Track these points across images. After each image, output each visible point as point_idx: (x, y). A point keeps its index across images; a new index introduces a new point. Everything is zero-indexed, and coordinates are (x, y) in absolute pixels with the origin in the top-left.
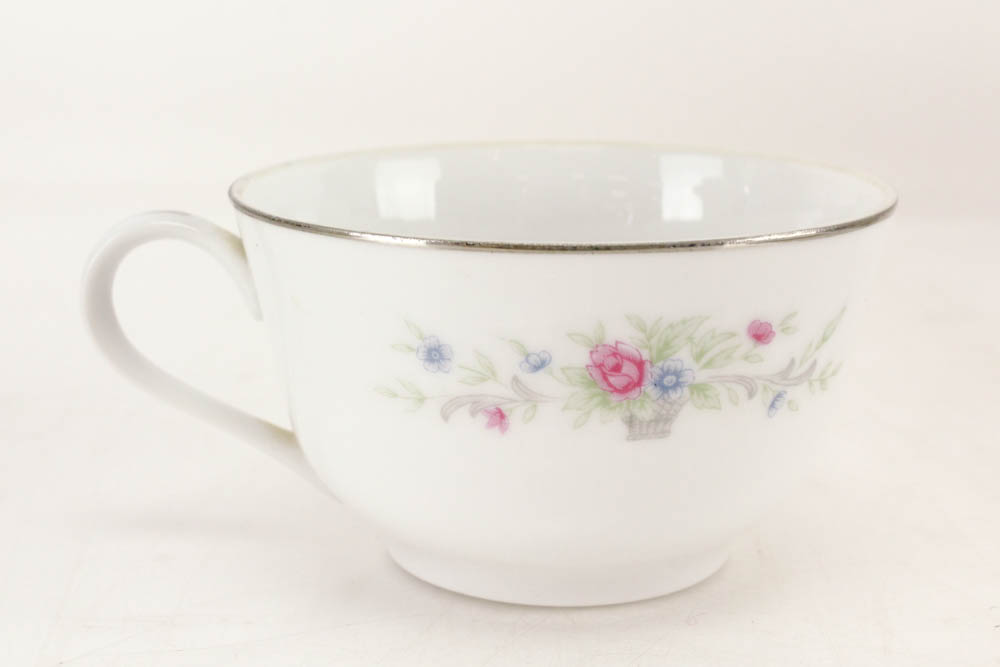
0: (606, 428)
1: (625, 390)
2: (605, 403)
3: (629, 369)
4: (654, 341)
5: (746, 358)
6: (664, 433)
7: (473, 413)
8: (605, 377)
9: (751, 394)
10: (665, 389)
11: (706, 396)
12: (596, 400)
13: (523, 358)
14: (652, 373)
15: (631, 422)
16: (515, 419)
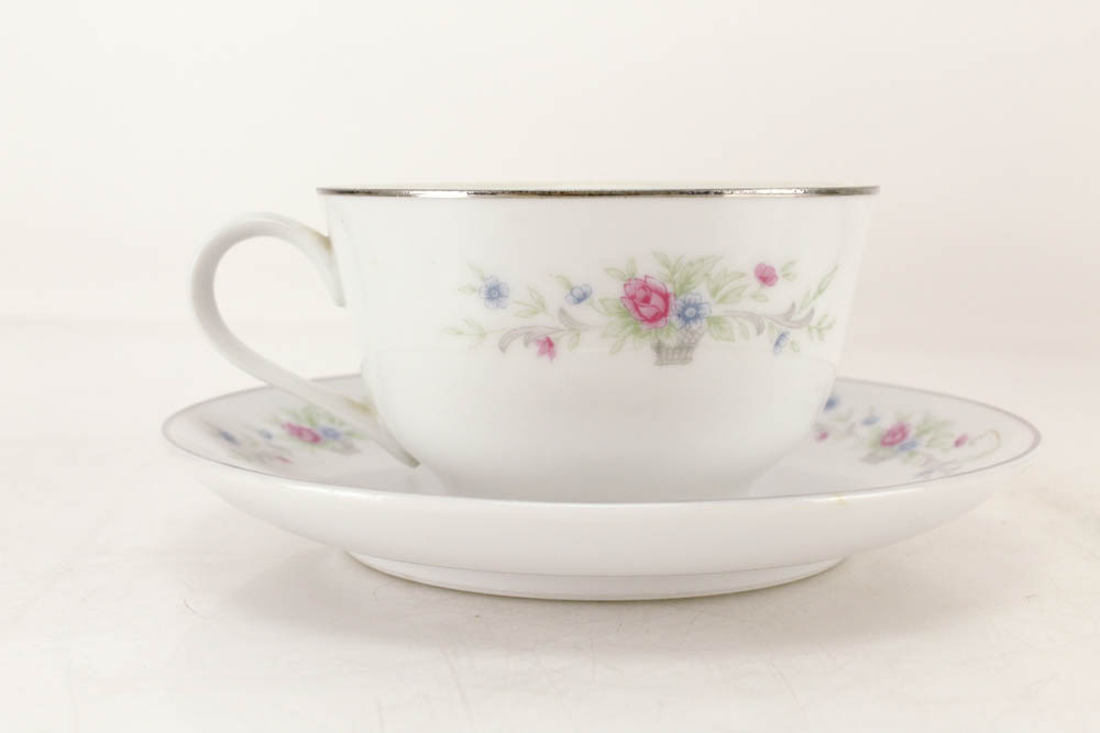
0: (638, 353)
1: (654, 319)
2: (637, 331)
3: (656, 300)
4: (677, 276)
5: (754, 297)
6: (686, 360)
7: (526, 344)
8: (636, 307)
9: (759, 331)
10: (687, 320)
11: (721, 329)
12: (630, 328)
13: (568, 291)
14: (676, 305)
15: (659, 348)
16: (562, 347)
